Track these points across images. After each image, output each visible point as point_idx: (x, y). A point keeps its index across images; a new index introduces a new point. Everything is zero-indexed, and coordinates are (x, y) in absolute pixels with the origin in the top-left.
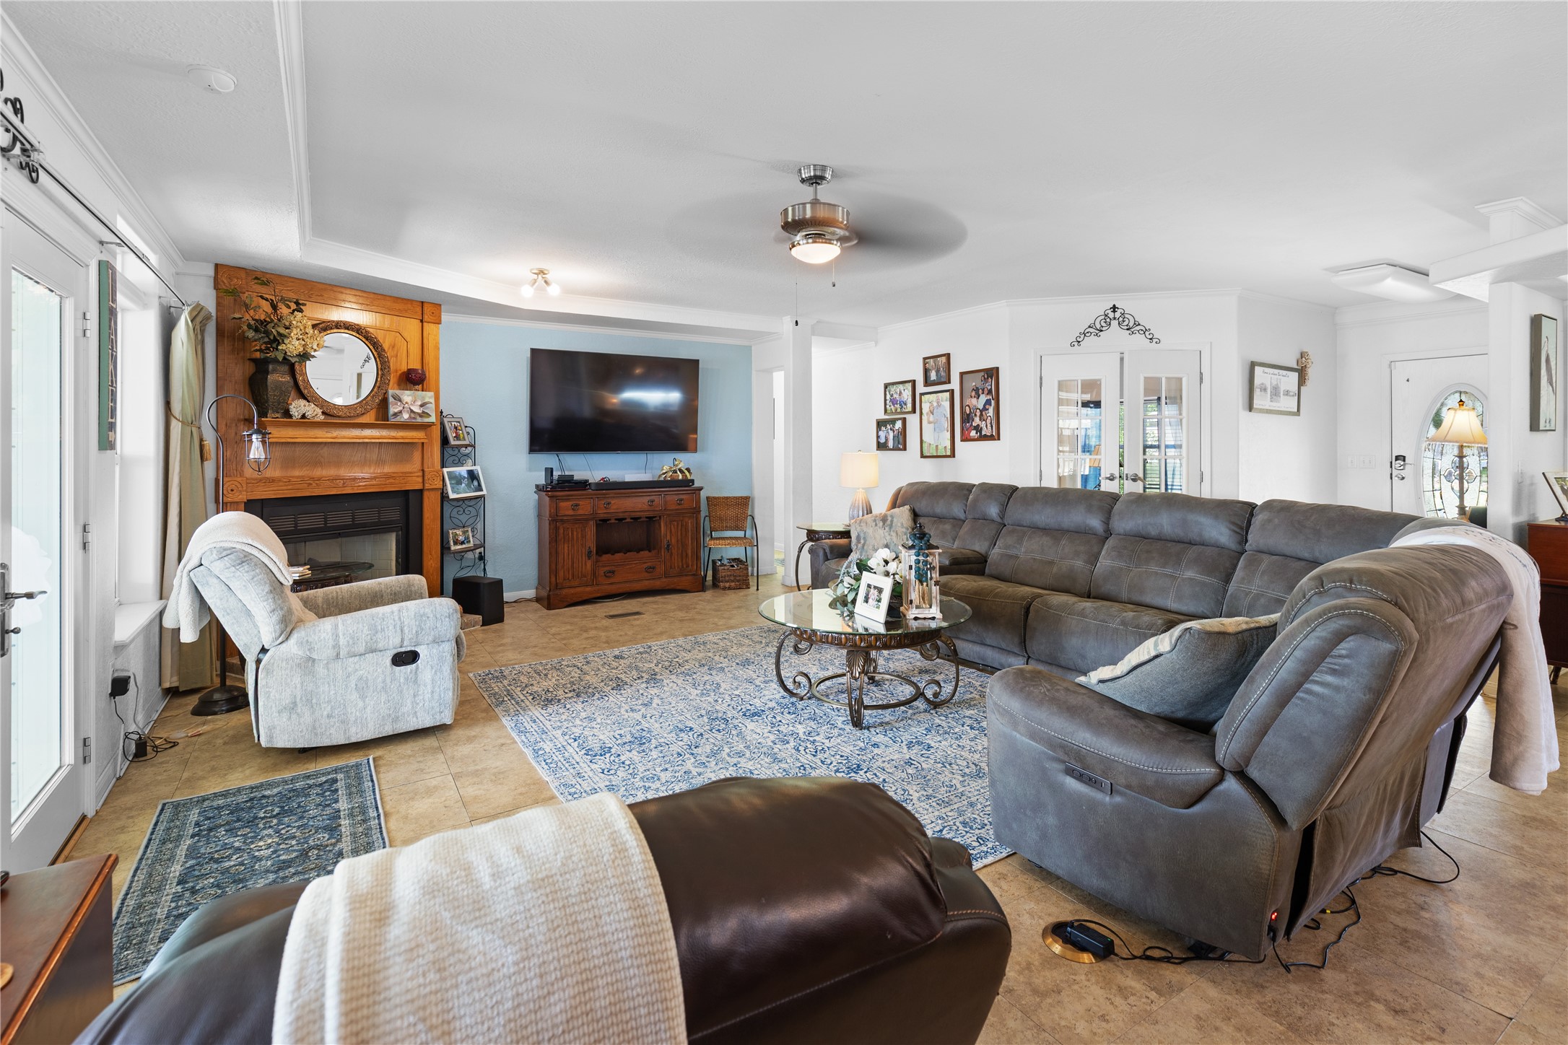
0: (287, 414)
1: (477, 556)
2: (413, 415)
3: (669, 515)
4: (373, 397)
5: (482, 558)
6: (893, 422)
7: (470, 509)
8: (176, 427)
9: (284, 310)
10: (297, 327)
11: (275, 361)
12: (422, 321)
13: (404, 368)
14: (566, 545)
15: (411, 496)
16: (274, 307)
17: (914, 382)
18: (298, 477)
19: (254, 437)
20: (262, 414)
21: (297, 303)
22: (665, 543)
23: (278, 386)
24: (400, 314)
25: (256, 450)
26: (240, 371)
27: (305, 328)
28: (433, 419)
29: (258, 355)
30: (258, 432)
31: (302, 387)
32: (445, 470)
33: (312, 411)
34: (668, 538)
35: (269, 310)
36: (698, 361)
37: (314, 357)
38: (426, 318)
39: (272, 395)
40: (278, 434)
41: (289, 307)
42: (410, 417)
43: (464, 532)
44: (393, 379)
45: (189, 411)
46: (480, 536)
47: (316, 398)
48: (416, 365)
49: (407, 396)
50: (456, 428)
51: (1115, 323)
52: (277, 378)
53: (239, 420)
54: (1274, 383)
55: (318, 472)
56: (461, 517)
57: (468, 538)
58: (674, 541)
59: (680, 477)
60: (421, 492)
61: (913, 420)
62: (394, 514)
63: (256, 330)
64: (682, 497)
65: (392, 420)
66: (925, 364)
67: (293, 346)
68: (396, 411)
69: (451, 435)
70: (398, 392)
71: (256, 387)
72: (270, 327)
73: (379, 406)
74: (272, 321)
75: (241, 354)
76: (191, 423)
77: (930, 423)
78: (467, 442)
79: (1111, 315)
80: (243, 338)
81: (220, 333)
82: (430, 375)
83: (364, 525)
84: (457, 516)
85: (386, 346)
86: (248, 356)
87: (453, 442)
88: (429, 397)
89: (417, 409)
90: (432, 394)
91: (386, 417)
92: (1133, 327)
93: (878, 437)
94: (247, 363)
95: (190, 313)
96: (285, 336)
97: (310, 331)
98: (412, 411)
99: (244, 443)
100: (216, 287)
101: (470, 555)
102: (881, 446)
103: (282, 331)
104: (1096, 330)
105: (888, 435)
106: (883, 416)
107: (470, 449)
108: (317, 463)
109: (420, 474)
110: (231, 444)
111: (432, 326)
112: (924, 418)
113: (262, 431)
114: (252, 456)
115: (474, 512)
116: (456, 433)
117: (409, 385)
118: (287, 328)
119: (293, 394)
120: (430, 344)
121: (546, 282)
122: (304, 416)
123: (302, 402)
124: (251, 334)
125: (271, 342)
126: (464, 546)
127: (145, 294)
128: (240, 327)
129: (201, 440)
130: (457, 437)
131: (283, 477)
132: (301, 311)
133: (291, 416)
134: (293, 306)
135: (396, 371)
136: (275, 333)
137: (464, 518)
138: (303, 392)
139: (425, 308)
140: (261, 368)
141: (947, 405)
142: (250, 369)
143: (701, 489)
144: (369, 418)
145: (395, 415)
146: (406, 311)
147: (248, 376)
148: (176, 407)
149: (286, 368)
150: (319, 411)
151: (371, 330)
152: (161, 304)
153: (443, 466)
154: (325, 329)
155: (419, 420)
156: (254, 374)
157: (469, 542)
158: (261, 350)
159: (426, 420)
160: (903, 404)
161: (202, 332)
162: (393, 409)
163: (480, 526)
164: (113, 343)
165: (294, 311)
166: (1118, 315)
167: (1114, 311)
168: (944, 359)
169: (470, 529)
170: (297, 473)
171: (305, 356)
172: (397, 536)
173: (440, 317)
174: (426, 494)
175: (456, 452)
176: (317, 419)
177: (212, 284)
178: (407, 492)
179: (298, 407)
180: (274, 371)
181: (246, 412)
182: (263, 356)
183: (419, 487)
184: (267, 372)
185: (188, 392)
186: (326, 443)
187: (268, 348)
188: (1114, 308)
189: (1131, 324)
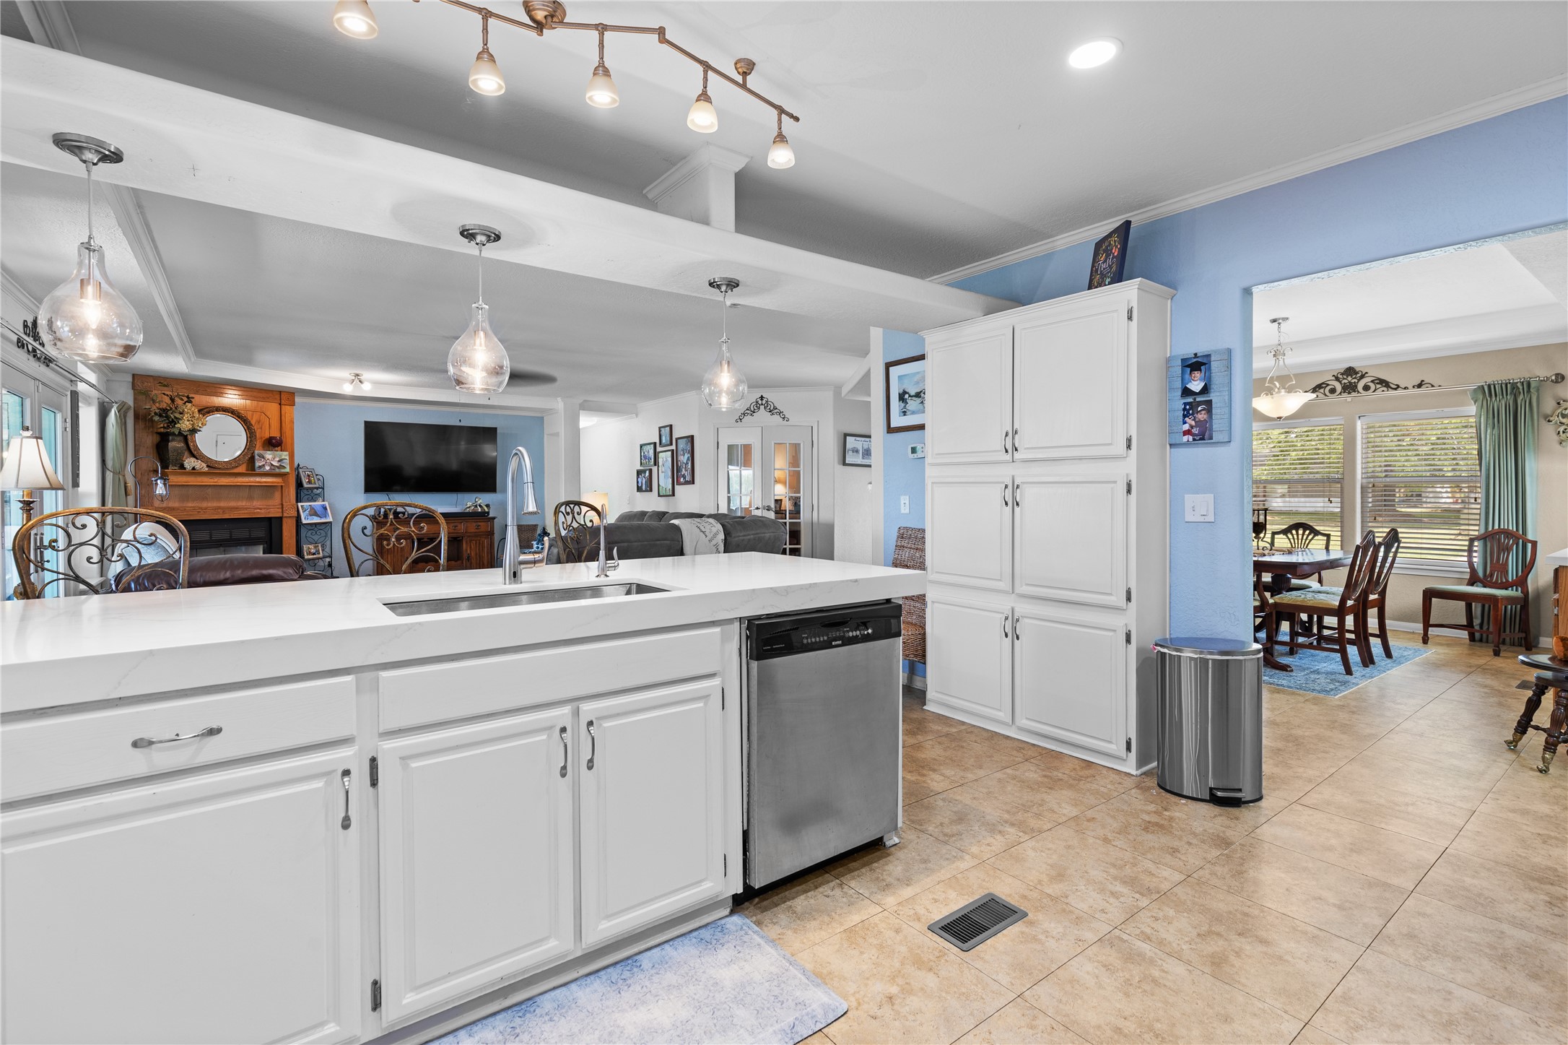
0: (182, 467)
1: (327, 564)
2: (273, 468)
3: (469, 536)
4: (244, 456)
5: (330, 565)
6: (644, 471)
7: (321, 531)
8: (109, 476)
9: (179, 402)
10: (188, 413)
11: (173, 434)
12: (280, 404)
13: (267, 436)
14: (389, 556)
15: (273, 520)
16: (173, 400)
17: (655, 444)
18: (191, 507)
19: (159, 481)
20: (165, 466)
21: (188, 397)
22: (465, 556)
23: (176, 450)
24: (264, 399)
25: (160, 489)
26: (150, 440)
27: (193, 413)
28: (288, 470)
29: (162, 430)
30: (161, 478)
31: (192, 450)
32: (300, 504)
33: (199, 465)
34: (469, 552)
35: (169, 402)
36: (496, 428)
37: (200, 431)
38: (283, 402)
39: (171, 455)
40: (174, 479)
41: (182, 400)
42: (271, 469)
43: (315, 547)
44: (259, 444)
45: (117, 466)
46: (328, 549)
47: (203, 457)
48: (276, 434)
49: (269, 455)
50: (309, 476)
51: (762, 407)
52: (175, 444)
53: (150, 471)
54: (866, 447)
55: (205, 505)
56: (314, 537)
57: (319, 551)
58: (473, 554)
59: (480, 510)
60: (280, 519)
61: (655, 469)
62: (261, 533)
63: (160, 416)
64: (479, 524)
65: (258, 471)
66: (660, 431)
67: (185, 425)
68: (260, 464)
69: (305, 481)
70: (261, 452)
71: (161, 449)
72: (169, 413)
73: (249, 460)
74: (171, 409)
75: (151, 430)
76: (119, 473)
77: (662, 472)
78: (317, 486)
79: (760, 402)
80: (152, 420)
81: (137, 417)
82: (286, 440)
83: (239, 540)
84: (311, 536)
85: (253, 422)
86: (155, 430)
87: (305, 485)
88: (285, 455)
89: (275, 463)
90: (287, 453)
91: (253, 468)
92: (773, 410)
93: (638, 482)
94: (155, 435)
95: (117, 408)
96: (180, 419)
97: (197, 415)
98: (272, 465)
99: (152, 486)
100: (133, 388)
101: (321, 563)
102: (639, 489)
103: (177, 415)
104: (751, 411)
105: (643, 481)
106: (640, 468)
107: (321, 490)
108: (204, 499)
109: (280, 507)
110: (145, 485)
111: (288, 407)
112: (660, 469)
113: (164, 477)
114: (157, 492)
115: (323, 534)
116: (309, 479)
117: (271, 448)
118: (181, 414)
119: (186, 454)
120: (287, 419)
121: (360, 381)
122: (194, 469)
123: (193, 460)
124: (156, 418)
125: (170, 422)
126: (315, 556)
127: (89, 397)
128: (150, 414)
129: (125, 483)
130: (310, 482)
131: (181, 507)
132: (190, 402)
133: (185, 469)
134: (185, 399)
135: (261, 438)
136: (173, 417)
137: (316, 538)
138: (195, 453)
139: (282, 396)
140: (164, 439)
141: (670, 459)
142: (157, 439)
143: (494, 518)
144: (242, 469)
145: (260, 467)
146: (268, 398)
147: (155, 443)
148: (109, 463)
149: (182, 438)
150: (205, 465)
151: (242, 412)
152: (99, 402)
153: (297, 501)
154: (208, 412)
155: (277, 470)
156: (160, 442)
157: (319, 553)
158: (164, 427)
159: (283, 471)
160: (650, 459)
161: (125, 417)
162: (258, 464)
163: (328, 543)
164: (78, 432)
165: (185, 402)
166: (764, 402)
167: (762, 400)
168: (668, 429)
169: (320, 545)
170: (190, 504)
171: (194, 431)
172: (264, 548)
173: (294, 401)
174: (284, 520)
175: (310, 491)
176: (202, 470)
177: (131, 387)
178: (270, 519)
179: (190, 463)
180: (173, 440)
181: (155, 466)
182: (165, 431)
183: (279, 515)
184: (168, 441)
185: (117, 455)
186: (210, 485)
187: (168, 426)
188: (762, 398)
189: (772, 408)
